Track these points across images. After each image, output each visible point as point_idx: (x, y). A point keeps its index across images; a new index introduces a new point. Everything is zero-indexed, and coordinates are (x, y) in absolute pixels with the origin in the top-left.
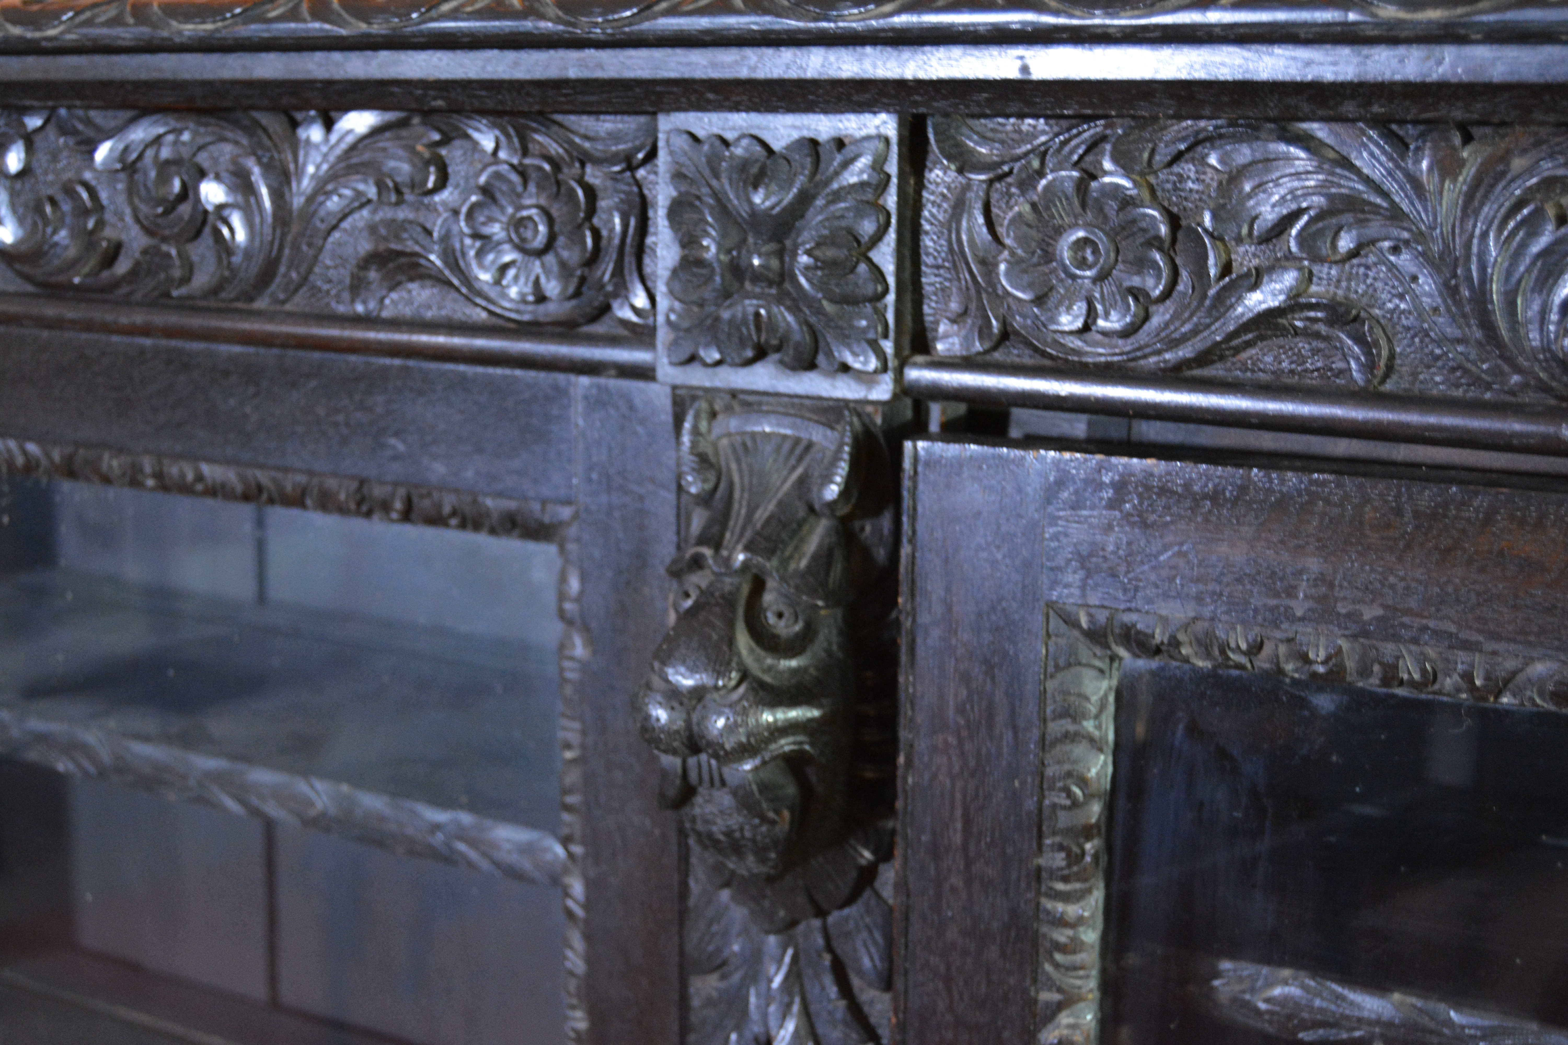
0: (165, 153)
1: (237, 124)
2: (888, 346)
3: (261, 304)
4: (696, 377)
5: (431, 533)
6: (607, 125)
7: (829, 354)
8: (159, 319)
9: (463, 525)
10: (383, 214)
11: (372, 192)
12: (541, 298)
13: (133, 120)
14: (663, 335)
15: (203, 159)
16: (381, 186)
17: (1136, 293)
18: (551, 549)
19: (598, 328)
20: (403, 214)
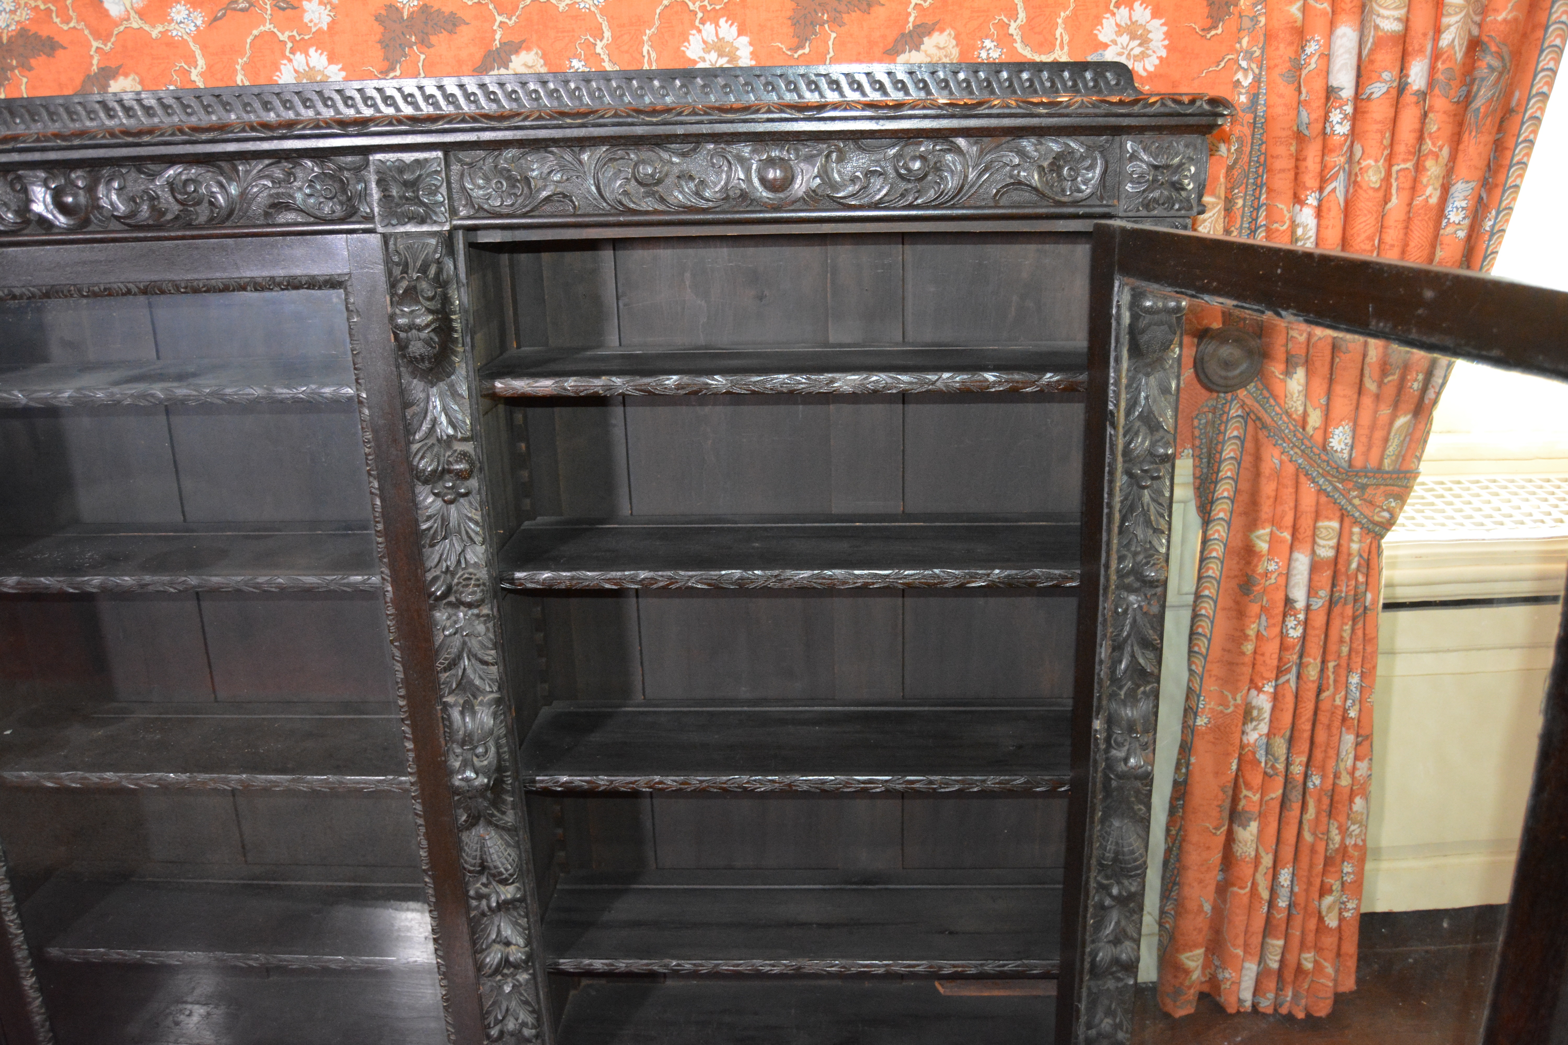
0: (184, 177)
1: (214, 166)
2: (447, 215)
3: (227, 224)
4: (390, 230)
5: (294, 292)
6: (349, 159)
7: (431, 218)
8: (188, 233)
9: (308, 288)
10: (273, 191)
11: (270, 185)
12: (334, 212)
13: (169, 167)
14: (377, 219)
15: (200, 178)
16: (273, 182)
17: (515, 194)
18: (342, 291)
19: (353, 219)
20: (281, 190)
